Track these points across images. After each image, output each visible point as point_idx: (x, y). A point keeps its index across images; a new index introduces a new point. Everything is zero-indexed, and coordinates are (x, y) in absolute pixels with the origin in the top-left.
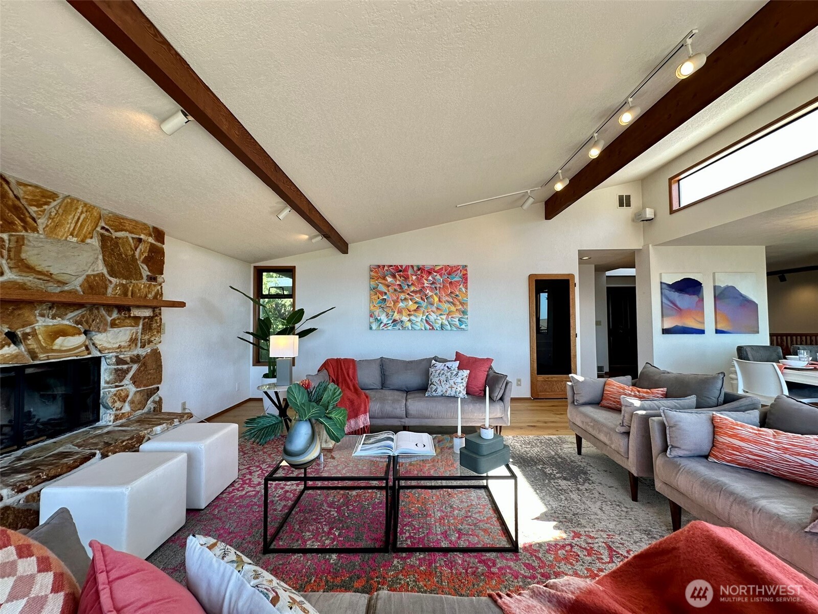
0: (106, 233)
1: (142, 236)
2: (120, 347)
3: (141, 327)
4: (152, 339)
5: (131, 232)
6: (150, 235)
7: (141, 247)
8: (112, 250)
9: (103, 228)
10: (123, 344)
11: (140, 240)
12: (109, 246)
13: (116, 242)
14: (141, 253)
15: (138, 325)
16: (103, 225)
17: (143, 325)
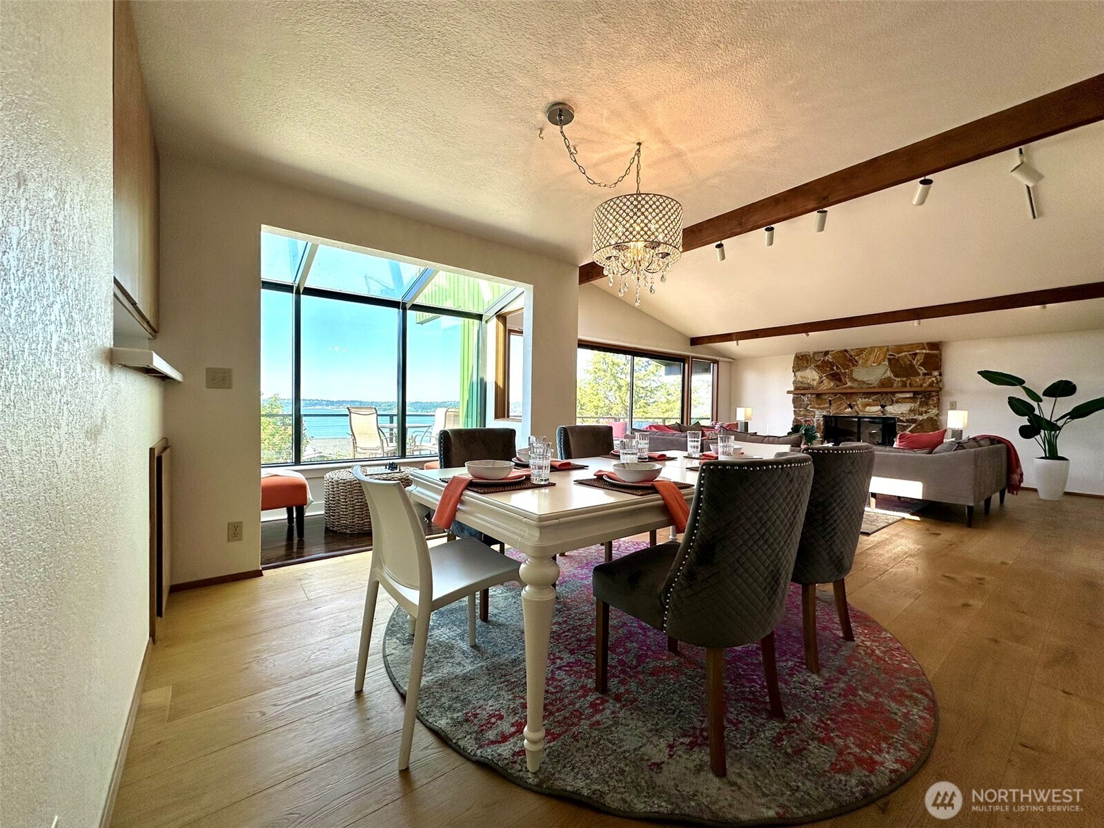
0: (892, 357)
1: (918, 351)
2: (902, 413)
3: (918, 403)
4: (929, 411)
5: (908, 352)
6: (924, 349)
7: (918, 357)
8: (896, 364)
9: (890, 355)
10: (904, 412)
11: (916, 354)
12: (894, 363)
13: (898, 360)
14: (918, 361)
15: (916, 402)
16: (890, 353)
17: (920, 402)
